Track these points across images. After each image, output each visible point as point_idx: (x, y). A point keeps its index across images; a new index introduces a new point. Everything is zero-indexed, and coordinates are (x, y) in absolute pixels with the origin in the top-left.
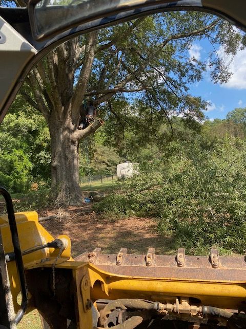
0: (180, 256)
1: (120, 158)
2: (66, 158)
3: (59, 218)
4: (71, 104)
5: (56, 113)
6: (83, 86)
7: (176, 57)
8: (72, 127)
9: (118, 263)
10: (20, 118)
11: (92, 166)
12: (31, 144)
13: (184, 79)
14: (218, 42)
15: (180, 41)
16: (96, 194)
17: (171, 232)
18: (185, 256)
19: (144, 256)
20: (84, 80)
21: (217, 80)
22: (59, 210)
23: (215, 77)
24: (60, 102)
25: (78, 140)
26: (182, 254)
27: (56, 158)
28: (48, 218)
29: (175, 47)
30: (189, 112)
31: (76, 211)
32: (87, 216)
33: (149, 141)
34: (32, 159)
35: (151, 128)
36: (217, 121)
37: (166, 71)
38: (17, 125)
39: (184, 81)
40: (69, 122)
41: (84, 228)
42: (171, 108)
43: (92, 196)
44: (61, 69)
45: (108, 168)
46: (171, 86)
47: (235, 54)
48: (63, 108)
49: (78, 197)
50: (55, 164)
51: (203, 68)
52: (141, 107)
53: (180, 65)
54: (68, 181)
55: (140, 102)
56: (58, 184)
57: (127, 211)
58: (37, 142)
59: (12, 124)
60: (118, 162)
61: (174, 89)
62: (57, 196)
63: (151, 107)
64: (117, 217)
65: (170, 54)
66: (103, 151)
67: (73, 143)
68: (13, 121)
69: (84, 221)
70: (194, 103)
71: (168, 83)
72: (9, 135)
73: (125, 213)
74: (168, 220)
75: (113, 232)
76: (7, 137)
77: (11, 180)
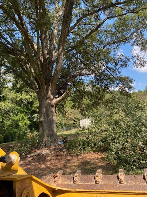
0: (121, 175)
1: (82, 116)
2: (48, 116)
3: (44, 154)
4: (51, 84)
5: (42, 89)
6: (57, 73)
7: (111, 55)
8: (52, 97)
9: (74, 182)
10: (23, 95)
11: (65, 122)
12: (29, 110)
13: (117, 67)
14: (135, 45)
15: (113, 46)
16: (67, 138)
17: (115, 161)
18: (124, 175)
19: (94, 176)
20: (58, 70)
21: (138, 66)
22: (43, 149)
23: (136, 65)
24: (44, 83)
25: (55, 104)
26: (122, 174)
27: (42, 116)
28: (37, 154)
29: (111, 50)
30: (122, 86)
31: (54, 149)
32: (60, 152)
33: (98, 104)
34: (29, 119)
35: (99, 96)
36: (139, 92)
37: (106, 63)
38: (21, 99)
39: (117, 68)
40: (50, 94)
41: (59, 160)
42: (111, 83)
43: (65, 139)
44: (45, 64)
45: (75, 122)
46: (110, 71)
47: (146, 51)
48: (46, 86)
49: (56, 140)
50: (42, 119)
51: (128, 60)
52: (93, 84)
53: (114, 59)
54: (49, 130)
55: (92, 82)
56: (43, 132)
57: (86, 148)
58: (33, 108)
59: (18, 99)
60: (81, 118)
61: (112, 73)
62: (43, 140)
63: (98, 84)
64: (80, 152)
65: (108, 53)
66: (71, 112)
67: (52, 106)
68: (19, 97)
69: (58, 155)
70: (125, 80)
71: (108, 69)
72: (17, 105)
73: (85, 150)
74: (113, 153)
75: (77, 162)
76: (15, 106)
77: (17, 132)
